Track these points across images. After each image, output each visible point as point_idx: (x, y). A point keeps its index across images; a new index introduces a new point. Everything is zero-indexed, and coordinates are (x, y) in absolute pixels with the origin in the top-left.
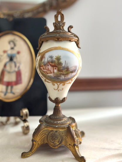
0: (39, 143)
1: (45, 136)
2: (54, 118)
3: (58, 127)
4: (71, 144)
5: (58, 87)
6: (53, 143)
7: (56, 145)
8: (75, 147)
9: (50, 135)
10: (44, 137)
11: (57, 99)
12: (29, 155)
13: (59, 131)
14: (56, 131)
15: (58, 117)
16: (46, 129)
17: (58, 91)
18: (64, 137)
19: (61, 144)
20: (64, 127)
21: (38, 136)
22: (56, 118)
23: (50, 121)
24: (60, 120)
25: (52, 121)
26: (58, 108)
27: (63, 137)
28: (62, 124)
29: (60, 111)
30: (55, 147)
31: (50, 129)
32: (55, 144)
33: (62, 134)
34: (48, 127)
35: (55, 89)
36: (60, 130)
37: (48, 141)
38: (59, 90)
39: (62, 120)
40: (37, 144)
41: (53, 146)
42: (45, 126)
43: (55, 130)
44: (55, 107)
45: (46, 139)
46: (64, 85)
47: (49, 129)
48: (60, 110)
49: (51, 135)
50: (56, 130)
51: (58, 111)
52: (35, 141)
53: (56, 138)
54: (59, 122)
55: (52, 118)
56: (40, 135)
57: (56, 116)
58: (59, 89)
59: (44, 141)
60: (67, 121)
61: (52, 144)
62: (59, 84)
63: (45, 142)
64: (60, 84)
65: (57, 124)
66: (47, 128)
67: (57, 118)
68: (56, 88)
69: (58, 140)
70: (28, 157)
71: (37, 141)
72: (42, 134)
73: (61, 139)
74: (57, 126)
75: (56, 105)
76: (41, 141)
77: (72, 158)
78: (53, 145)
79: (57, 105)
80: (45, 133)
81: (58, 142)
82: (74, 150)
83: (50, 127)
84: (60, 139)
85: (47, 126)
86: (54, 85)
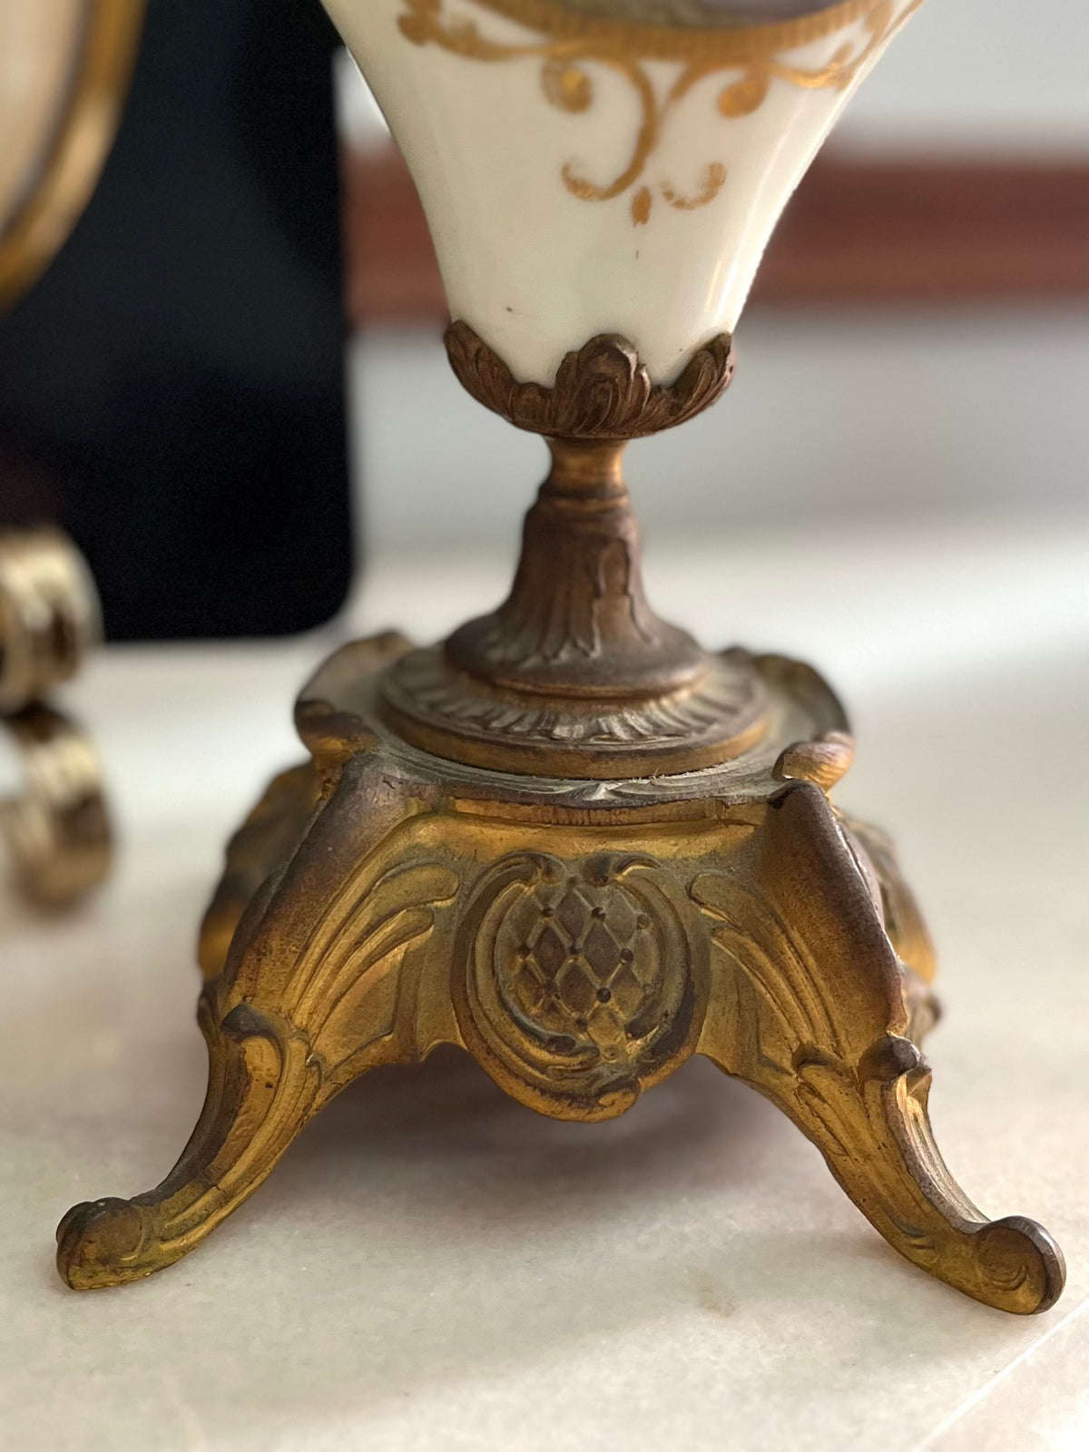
0: (331, 1048)
1: (418, 941)
2: (543, 673)
3: (624, 804)
4: (825, 1047)
5: (647, 140)
6: (560, 1044)
7: (606, 1069)
8: (887, 1086)
9: (507, 928)
10: (398, 953)
11: (604, 366)
12: (181, 1234)
13: (648, 862)
14: (598, 870)
15: (597, 653)
16: (426, 833)
17: (641, 211)
18: (722, 953)
19: (684, 1052)
20: (721, 802)
21: (315, 951)
22: (568, 672)
23: (477, 710)
24: (637, 698)
25: (512, 718)
26: (592, 506)
27: (705, 947)
28: (678, 758)
29: (624, 560)
30: (587, 1099)
31: (502, 838)
32: (585, 1067)
33: (683, 905)
34: (462, 806)
35: (578, 187)
36: (658, 847)
37: (469, 1020)
38: (660, 209)
39: (657, 694)
40: (295, 1066)
41: (558, 1096)
42: (410, 791)
43: (575, 847)
44: (548, 490)
45: (430, 992)
46: (743, 102)
47: (473, 829)
48: (623, 544)
49: (523, 927)
50: (588, 847)
51: (606, 554)
52: (268, 1033)
53: (603, 973)
54: (620, 732)
55: (508, 667)
56: (345, 942)
57: (566, 635)
58: (650, 177)
59: (401, 1020)
60: (731, 711)
61: (543, 1055)
62: (663, 74)
63: (428, 1042)
64: (680, 90)
65: (600, 755)
66: (452, 824)
67: (592, 673)
68: (606, 162)
69: (636, 997)
70: (155, 1267)
71: (300, 1018)
72: (365, 917)
73: (678, 979)
74: (602, 793)
75: (556, 466)
76: (349, 1027)
77: (839, 1246)
78: (563, 1074)
79: (574, 462)
80: (418, 904)
81: (634, 1030)
82: (870, 1137)
83: (505, 811)
84: (660, 979)
85: (451, 788)
86: (578, 100)
